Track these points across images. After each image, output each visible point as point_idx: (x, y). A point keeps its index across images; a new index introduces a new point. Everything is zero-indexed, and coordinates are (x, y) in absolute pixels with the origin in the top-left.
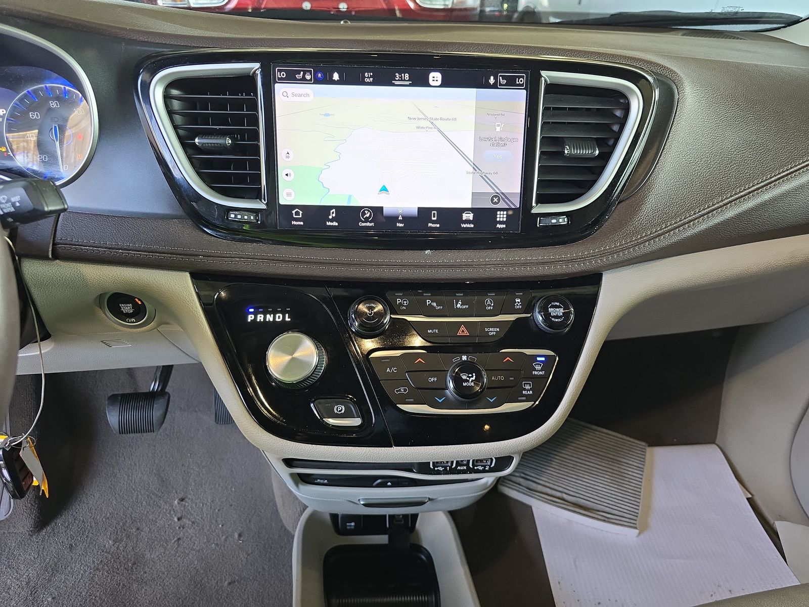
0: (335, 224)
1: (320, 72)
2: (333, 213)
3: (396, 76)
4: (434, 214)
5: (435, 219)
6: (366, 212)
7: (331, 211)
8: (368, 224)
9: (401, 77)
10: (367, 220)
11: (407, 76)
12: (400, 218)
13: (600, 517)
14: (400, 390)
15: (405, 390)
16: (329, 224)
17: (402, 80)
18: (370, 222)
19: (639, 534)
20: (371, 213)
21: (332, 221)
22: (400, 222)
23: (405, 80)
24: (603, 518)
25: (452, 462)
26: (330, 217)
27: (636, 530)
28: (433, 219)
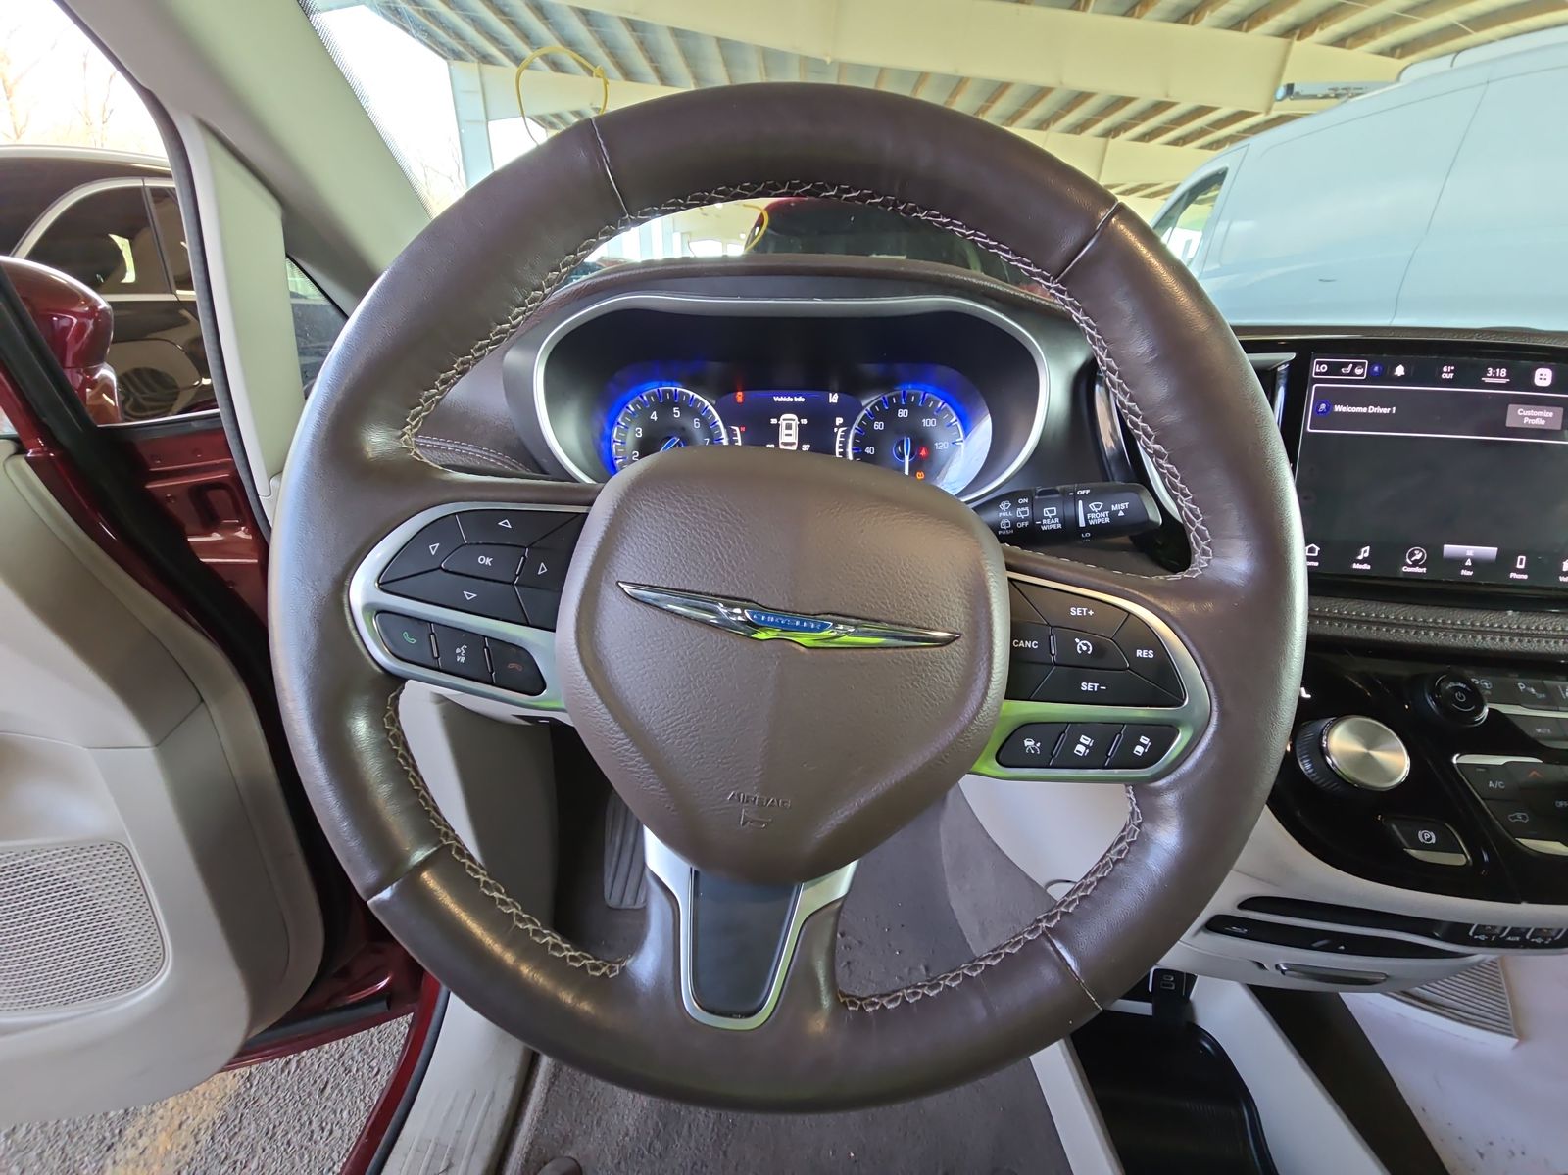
0: (1367, 567)
1: (1379, 365)
2: (1365, 552)
3: (1487, 372)
4: (1522, 560)
5: (1522, 567)
6: (1416, 552)
7: (1363, 550)
8: (1417, 570)
9: (1495, 373)
10: (1416, 564)
11: (1504, 372)
12: (1469, 563)
13: (1450, 1015)
14: (1515, 817)
15: (1524, 817)
16: (1356, 566)
17: (1496, 377)
18: (1421, 567)
19: (1517, 1045)
20: (1423, 554)
21: (1362, 562)
22: (1468, 568)
23: (1500, 377)
24: (1456, 1017)
25: (1505, 929)
26: (1360, 558)
27: (1510, 1039)
28: (1519, 566)
